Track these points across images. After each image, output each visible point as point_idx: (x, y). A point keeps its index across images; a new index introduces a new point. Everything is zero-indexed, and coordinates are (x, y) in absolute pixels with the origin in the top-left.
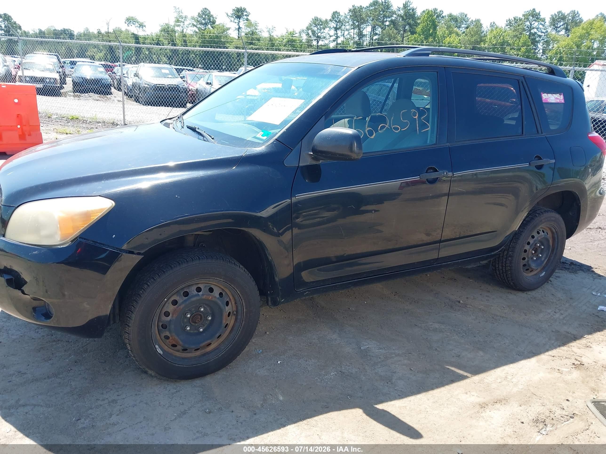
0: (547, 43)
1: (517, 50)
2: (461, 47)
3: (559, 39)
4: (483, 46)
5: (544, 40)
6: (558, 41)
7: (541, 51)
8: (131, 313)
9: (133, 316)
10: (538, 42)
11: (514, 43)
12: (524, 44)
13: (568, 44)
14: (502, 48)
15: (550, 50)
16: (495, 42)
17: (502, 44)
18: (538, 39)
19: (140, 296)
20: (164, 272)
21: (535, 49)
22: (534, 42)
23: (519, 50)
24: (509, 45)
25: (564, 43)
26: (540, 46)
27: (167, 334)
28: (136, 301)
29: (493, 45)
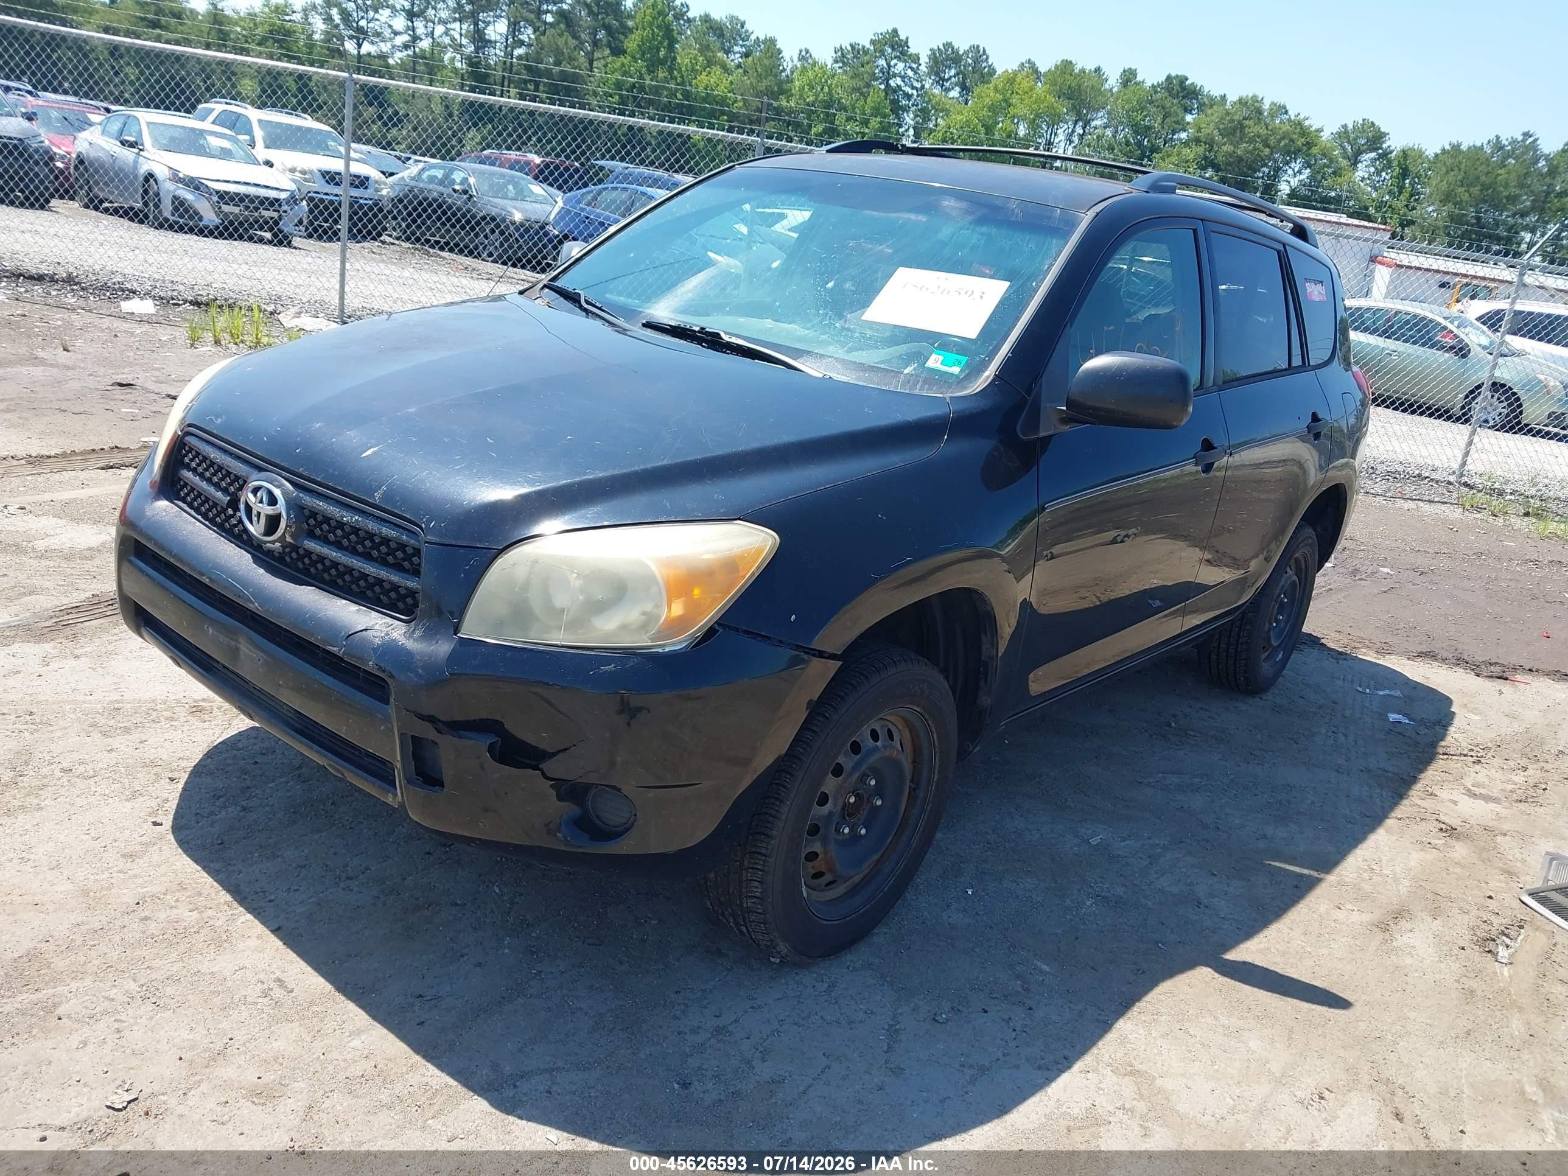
0: (924, 114)
1: (861, 123)
2: (736, 101)
3: (948, 107)
4: (784, 103)
5: (917, 105)
6: (947, 113)
7: (911, 132)
8: (778, 803)
9: (785, 809)
10: (905, 109)
11: (854, 108)
12: (877, 111)
13: (967, 121)
14: (827, 114)
15: (931, 131)
16: (811, 98)
17: (828, 105)
18: (904, 102)
19: (800, 759)
20: (841, 698)
21: (900, 126)
22: (897, 109)
23: (865, 123)
24: (843, 108)
25: (959, 117)
26: (909, 119)
27: (817, 847)
28: (789, 774)
29: (808, 105)
